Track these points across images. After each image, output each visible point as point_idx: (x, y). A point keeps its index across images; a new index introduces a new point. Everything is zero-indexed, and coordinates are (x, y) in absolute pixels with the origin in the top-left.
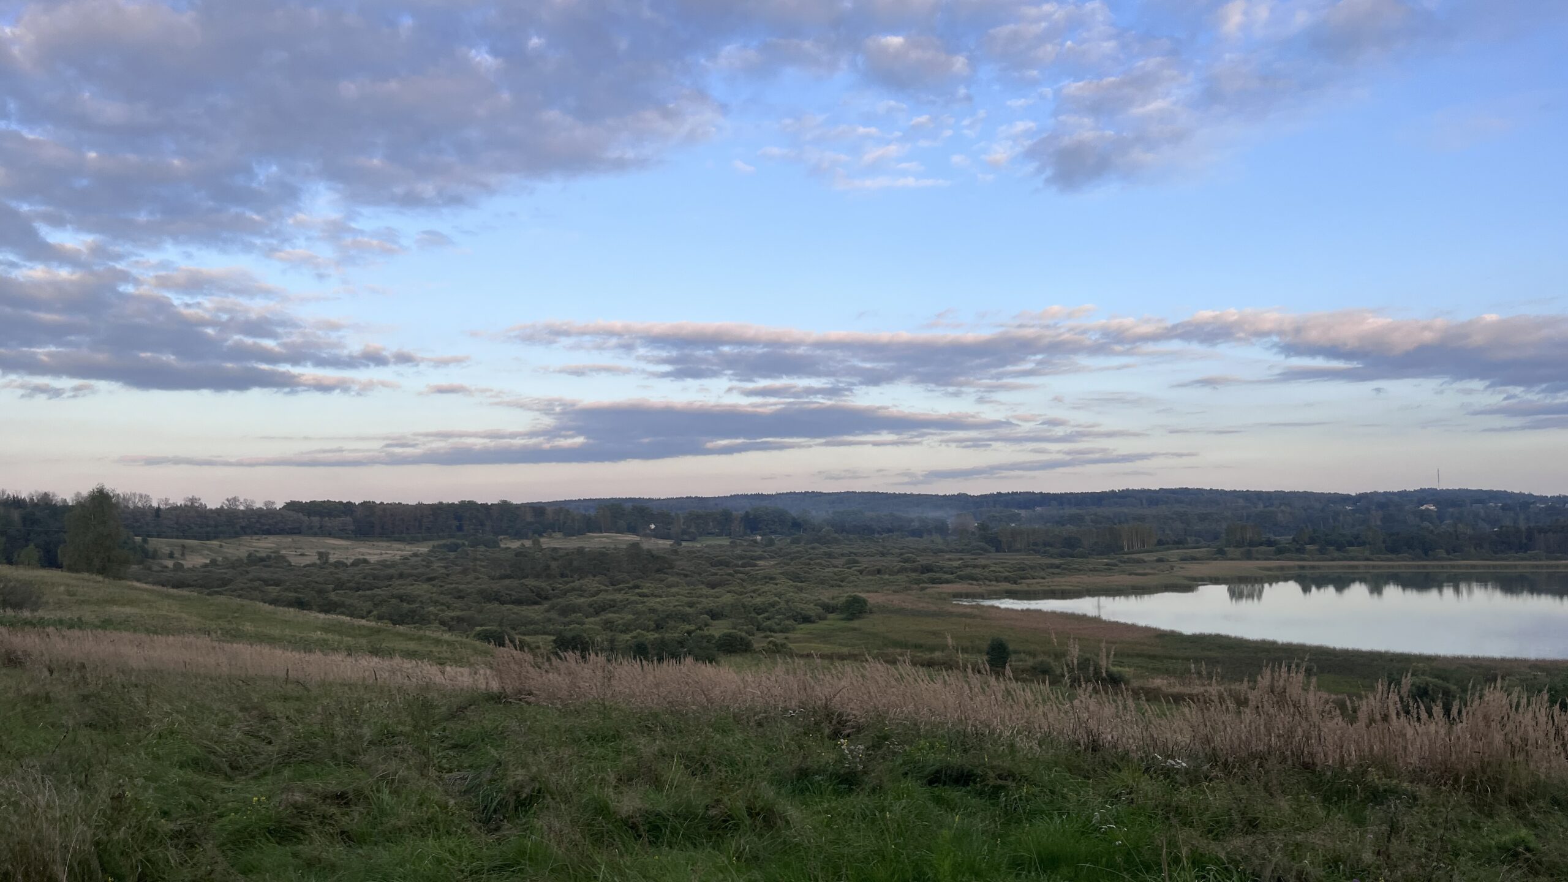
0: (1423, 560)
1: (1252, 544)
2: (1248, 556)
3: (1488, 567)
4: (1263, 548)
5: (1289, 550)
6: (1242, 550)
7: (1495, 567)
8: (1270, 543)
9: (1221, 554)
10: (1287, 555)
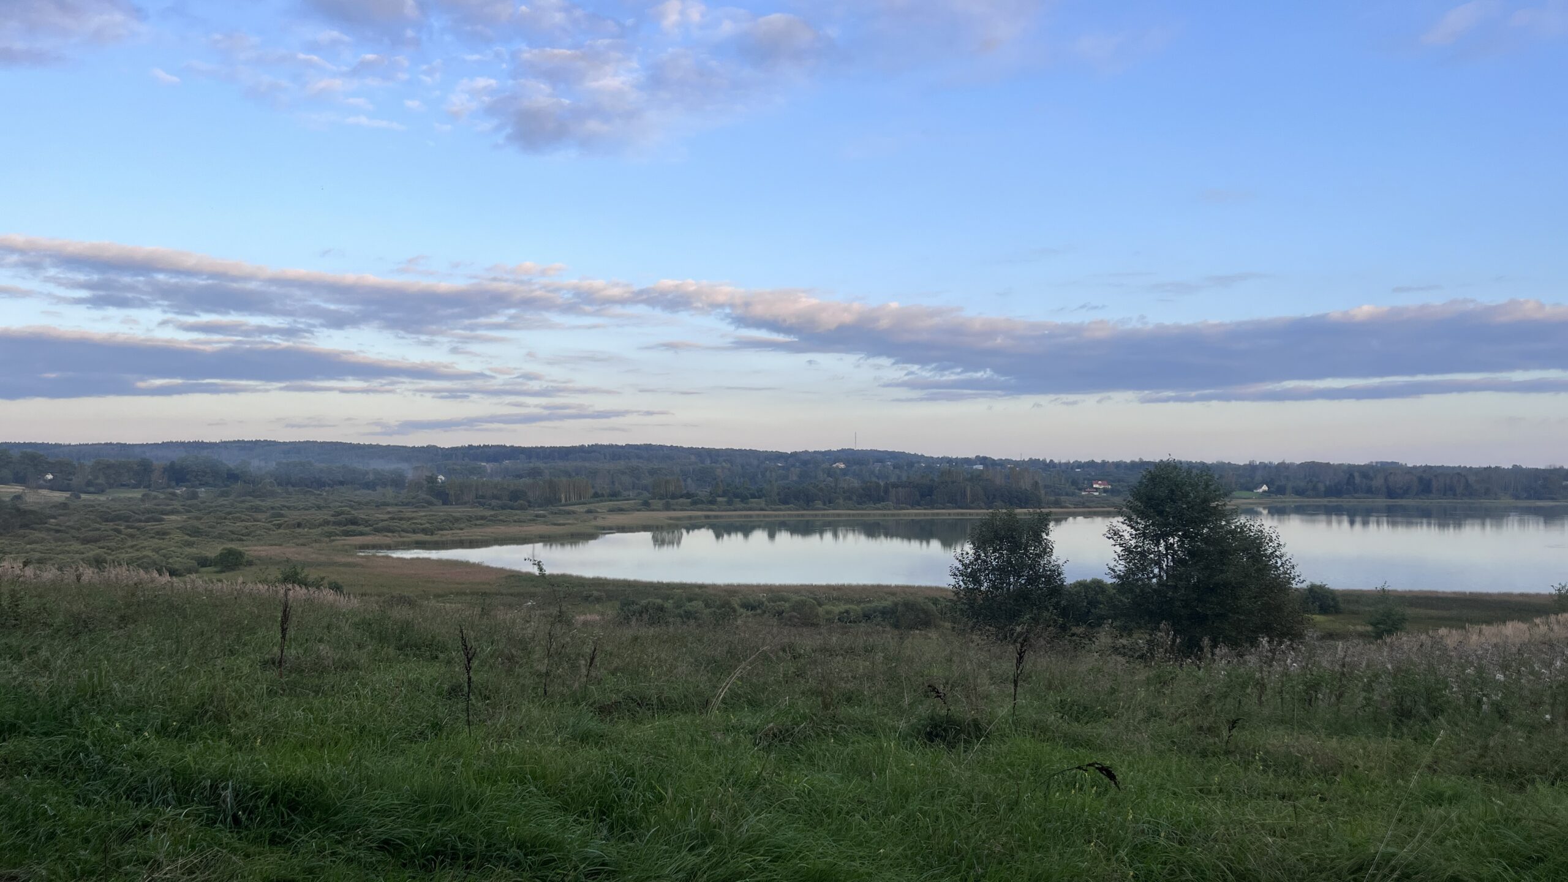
0: (805, 510)
1: (674, 497)
2: (667, 507)
3: (849, 515)
4: (681, 500)
5: (702, 502)
6: (664, 501)
7: (854, 515)
8: (688, 495)
9: (646, 505)
10: (699, 506)
